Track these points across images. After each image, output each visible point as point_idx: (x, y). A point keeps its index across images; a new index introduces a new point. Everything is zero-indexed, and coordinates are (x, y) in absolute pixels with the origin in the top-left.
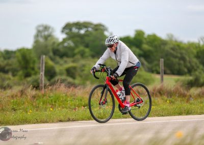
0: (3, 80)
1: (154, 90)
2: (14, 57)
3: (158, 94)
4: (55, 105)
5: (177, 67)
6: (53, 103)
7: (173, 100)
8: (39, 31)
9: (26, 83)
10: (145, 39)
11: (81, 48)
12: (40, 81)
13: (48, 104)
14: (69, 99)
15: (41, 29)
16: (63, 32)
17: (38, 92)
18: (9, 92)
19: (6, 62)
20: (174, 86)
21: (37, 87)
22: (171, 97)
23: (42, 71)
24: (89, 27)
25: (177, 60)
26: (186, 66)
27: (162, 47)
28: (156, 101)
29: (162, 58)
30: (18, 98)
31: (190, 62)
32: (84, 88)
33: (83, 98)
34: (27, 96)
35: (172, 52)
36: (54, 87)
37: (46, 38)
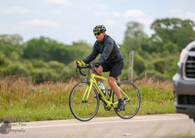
4: (143, 98)
8: (129, 28)
11: (170, 43)
12: (129, 76)
14: (156, 92)
15: (131, 25)
16: (151, 28)
17: (127, 86)
23: (131, 66)
24: (177, 23)
32: (171, 82)
33: (170, 92)
36: (142, 81)
37: (136, 34)
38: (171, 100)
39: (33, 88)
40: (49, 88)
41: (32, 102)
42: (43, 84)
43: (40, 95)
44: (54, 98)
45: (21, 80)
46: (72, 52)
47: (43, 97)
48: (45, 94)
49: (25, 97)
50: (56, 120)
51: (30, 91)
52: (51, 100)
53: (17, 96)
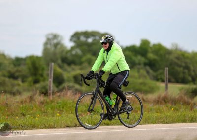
0: (13, 86)
1: (159, 98)
2: (25, 64)
3: (163, 101)
4: (63, 111)
5: (181, 75)
6: (61, 109)
7: (177, 108)
8: (48, 40)
9: (35, 89)
10: (151, 48)
11: (89, 56)
12: (48, 88)
13: (56, 110)
15: (51, 37)
16: (71, 40)
17: (46, 98)
18: (18, 98)
19: (15, 69)
20: (179, 94)
21: (45, 93)
22: (175, 104)
23: (51, 78)
24: (96, 36)
25: (181, 69)
26: (190, 75)
27: (167, 56)
28: (161, 108)
29: (167, 66)
30: (27, 104)
31: (194, 71)
34: (35, 102)
35: (176, 61)
36: (62, 94)
37: (56, 45)
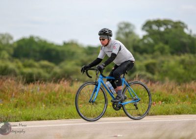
8: (120, 29)
11: (161, 44)
15: (122, 26)
16: (143, 29)
24: (168, 24)
32: (162, 83)
33: (162, 93)
37: (127, 35)
38: (162, 102)
39: (23, 88)
40: (39, 88)
41: (22, 102)
42: (34, 84)
43: (30, 95)
44: (44, 98)
45: (11, 80)
46: (63, 52)
47: (33, 97)
48: (35, 93)
49: (14, 97)
50: (46, 120)
51: (20, 90)
52: (41, 100)
53: (6, 96)
